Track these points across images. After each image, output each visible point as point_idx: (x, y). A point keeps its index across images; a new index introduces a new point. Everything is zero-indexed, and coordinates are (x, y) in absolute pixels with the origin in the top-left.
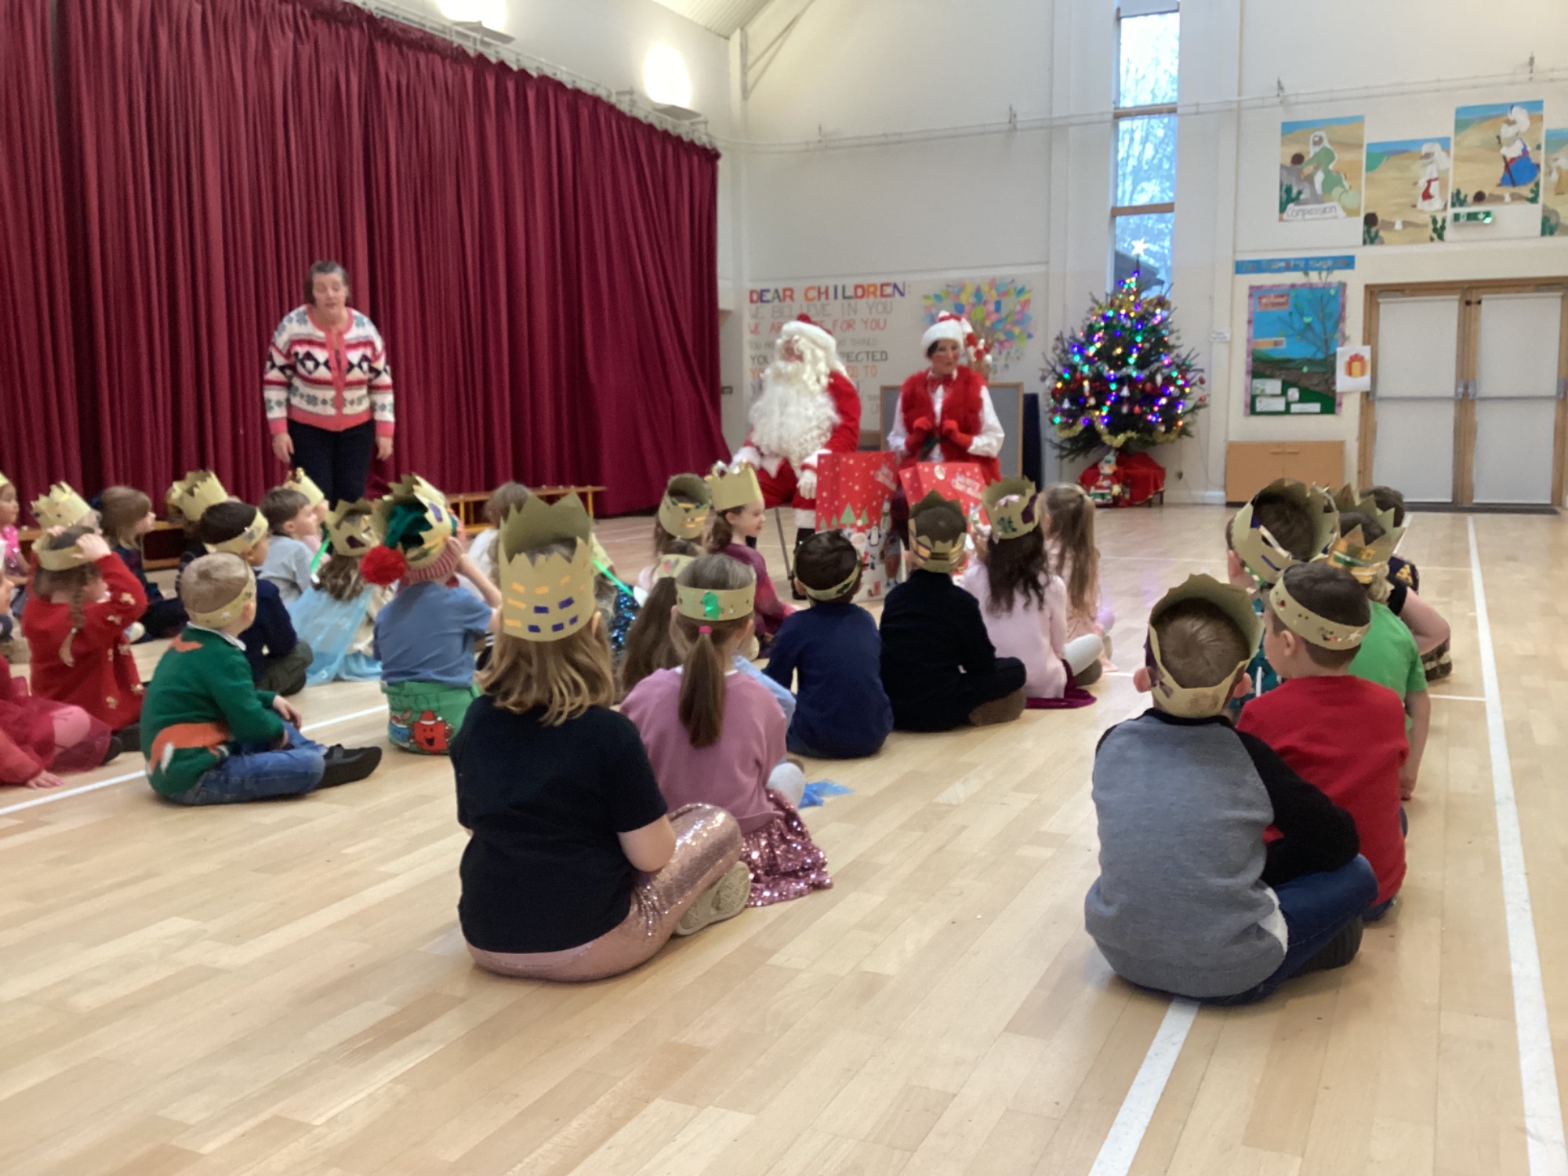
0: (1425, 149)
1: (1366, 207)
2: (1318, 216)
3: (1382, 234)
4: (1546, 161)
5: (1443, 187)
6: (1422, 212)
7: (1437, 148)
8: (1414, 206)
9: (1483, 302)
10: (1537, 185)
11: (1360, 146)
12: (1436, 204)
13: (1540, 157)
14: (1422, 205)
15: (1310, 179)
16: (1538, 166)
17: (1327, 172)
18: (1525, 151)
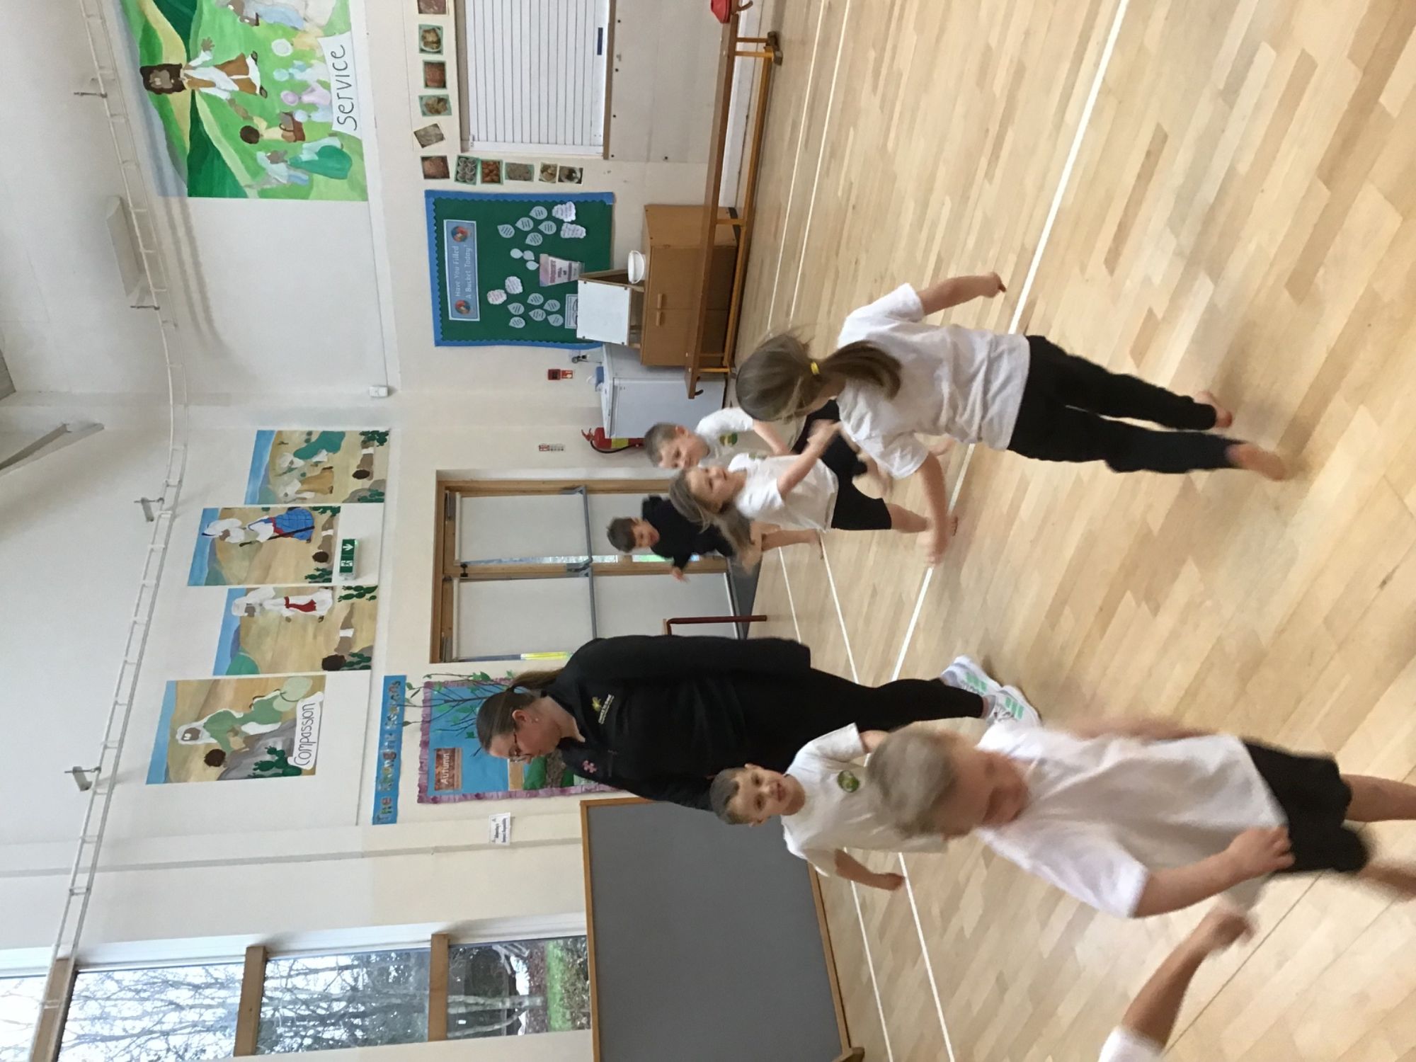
0: (239, 612)
1: (313, 669)
2: (315, 726)
3: (356, 650)
4: (286, 503)
5: (299, 592)
6: (331, 611)
7: (242, 602)
8: (322, 618)
9: (464, 560)
10: (315, 509)
11: (216, 682)
12: (324, 599)
13: (279, 508)
14: (320, 611)
15: (252, 740)
16: (290, 509)
17: (245, 720)
18: (267, 521)
